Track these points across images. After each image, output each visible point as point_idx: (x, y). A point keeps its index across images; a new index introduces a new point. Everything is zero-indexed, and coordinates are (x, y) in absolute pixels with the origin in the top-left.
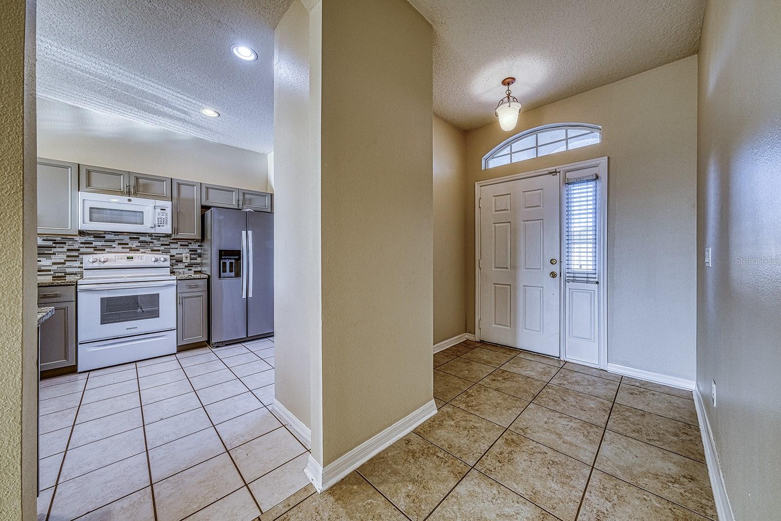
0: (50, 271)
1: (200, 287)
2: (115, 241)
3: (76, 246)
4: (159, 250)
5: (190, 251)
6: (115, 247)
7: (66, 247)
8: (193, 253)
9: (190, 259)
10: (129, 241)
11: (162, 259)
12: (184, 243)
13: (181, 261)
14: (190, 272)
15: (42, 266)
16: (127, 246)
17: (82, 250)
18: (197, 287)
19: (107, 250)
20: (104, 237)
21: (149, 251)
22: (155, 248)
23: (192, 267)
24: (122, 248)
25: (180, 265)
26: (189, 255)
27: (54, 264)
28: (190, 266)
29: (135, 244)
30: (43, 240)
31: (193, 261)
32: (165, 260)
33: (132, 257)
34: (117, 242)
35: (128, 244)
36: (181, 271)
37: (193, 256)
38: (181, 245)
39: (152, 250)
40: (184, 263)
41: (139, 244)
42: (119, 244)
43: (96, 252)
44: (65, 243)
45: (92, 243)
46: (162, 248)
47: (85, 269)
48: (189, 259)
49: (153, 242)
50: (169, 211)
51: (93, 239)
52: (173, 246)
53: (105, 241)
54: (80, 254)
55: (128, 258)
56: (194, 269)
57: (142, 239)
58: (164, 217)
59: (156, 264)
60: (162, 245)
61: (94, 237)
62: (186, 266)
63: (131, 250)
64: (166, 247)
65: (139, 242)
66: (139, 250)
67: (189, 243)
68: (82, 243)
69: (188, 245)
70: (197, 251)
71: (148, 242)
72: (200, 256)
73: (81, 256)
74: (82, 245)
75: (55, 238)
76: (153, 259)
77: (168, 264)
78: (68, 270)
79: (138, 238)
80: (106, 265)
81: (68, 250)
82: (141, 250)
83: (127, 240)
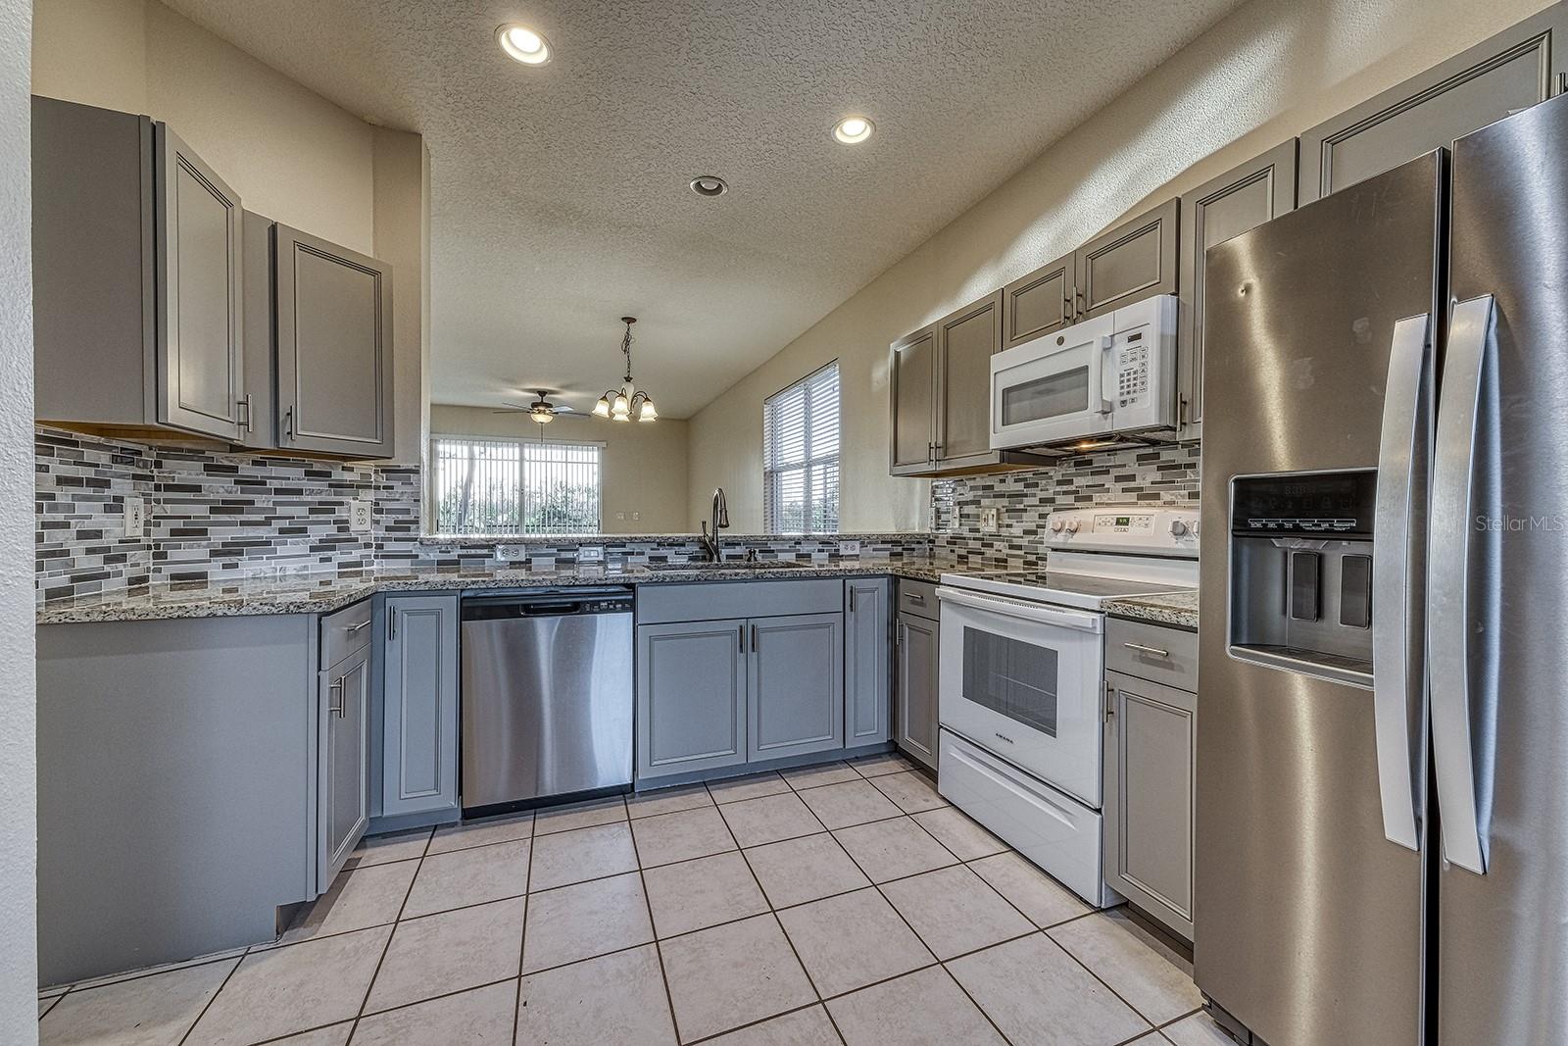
0: (1020, 548)
2: (1107, 472)
3: (1049, 494)
6: (1108, 491)
10: (1137, 466)
15: (1015, 537)
16: (1132, 484)
17: (1060, 500)
19: (1097, 498)
21: (1183, 496)
24: (1123, 491)
27: (1026, 532)
29: (1148, 476)
33: (1128, 520)
34: (1114, 472)
35: (1132, 478)
41: (1158, 476)
42: (1118, 479)
43: (1077, 505)
44: (1036, 485)
45: (1070, 482)
47: (1052, 550)
50: (1152, 339)
51: (1073, 470)
53: (1092, 474)
54: (1055, 510)
55: (1118, 522)
57: (1166, 455)
58: (1136, 366)
61: (1075, 464)
63: (1136, 495)
65: (1159, 468)
66: (1157, 496)
68: (1057, 483)
71: (1179, 466)
74: (1058, 489)
79: (1157, 456)
80: (1078, 540)
81: (1041, 500)
82: (1166, 496)
83: (1133, 468)
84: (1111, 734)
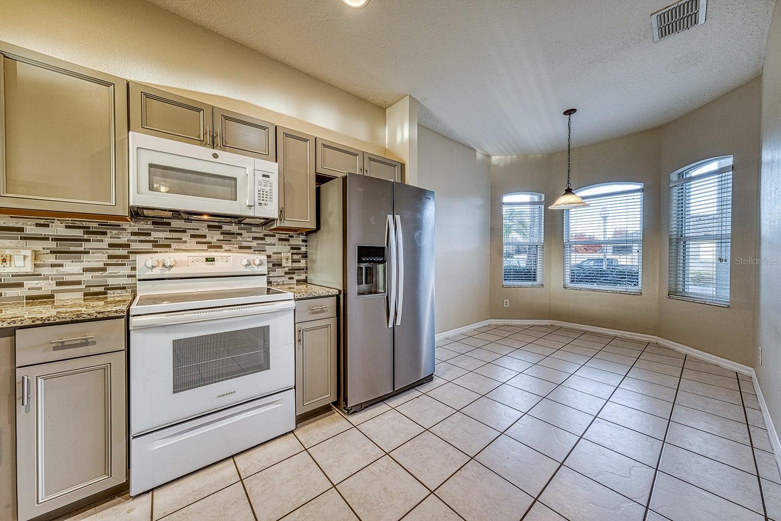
0: (79, 283)
1: (327, 311)
2: (185, 232)
3: (124, 239)
4: (250, 248)
5: (292, 248)
6: (185, 242)
7: (107, 240)
8: (295, 251)
9: (292, 262)
10: (207, 230)
11: (257, 262)
12: (283, 236)
13: (280, 265)
14: (291, 281)
15: (64, 275)
16: (204, 240)
17: (135, 246)
18: (323, 312)
19: (174, 246)
20: (169, 224)
21: (237, 248)
22: (244, 244)
23: (294, 273)
24: (197, 243)
25: (279, 271)
26: (290, 254)
27: (86, 270)
28: (291, 272)
29: (214, 237)
30: (67, 227)
31: (296, 265)
32: (261, 264)
33: (214, 259)
34: (190, 232)
35: (205, 236)
36: (279, 280)
37: (295, 257)
38: (280, 240)
39: (240, 248)
40: (284, 267)
41: (221, 237)
42: (192, 236)
43: (157, 249)
44: (105, 233)
45: (149, 234)
46: (254, 244)
47: (139, 280)
48: (290, 261)
49: (241, 234)
50: (274, 179)
51: (152, 227)
52: (269, 240)
53: (171, 231)
54: (131, 253)
55: (207, 260)
56: (296, 277)
57: (226, 228)
58: (267, 189)
59: (248, 271)
60: (255, 238)
61: (154, 223)
62: (286, 273)
63: (211, 246)
64: (260, 242)
65: (222, 233)
66: (221, 247)
67: (290, 236)
68: (133, 234)
69: (288, 240)
70: (299, 249)
71: (233, 234)
72: (305, 256)
73: (132, 257)
74: (133, 238)
75: (88, 224)
76: (245, 262)
77: (264, 269)
78: (111, 282)
79: (220, 227)
80: (174, 272)
81: (111, 246)
82: (226, 247)
83: (204, 231)
84: (299, 350)
